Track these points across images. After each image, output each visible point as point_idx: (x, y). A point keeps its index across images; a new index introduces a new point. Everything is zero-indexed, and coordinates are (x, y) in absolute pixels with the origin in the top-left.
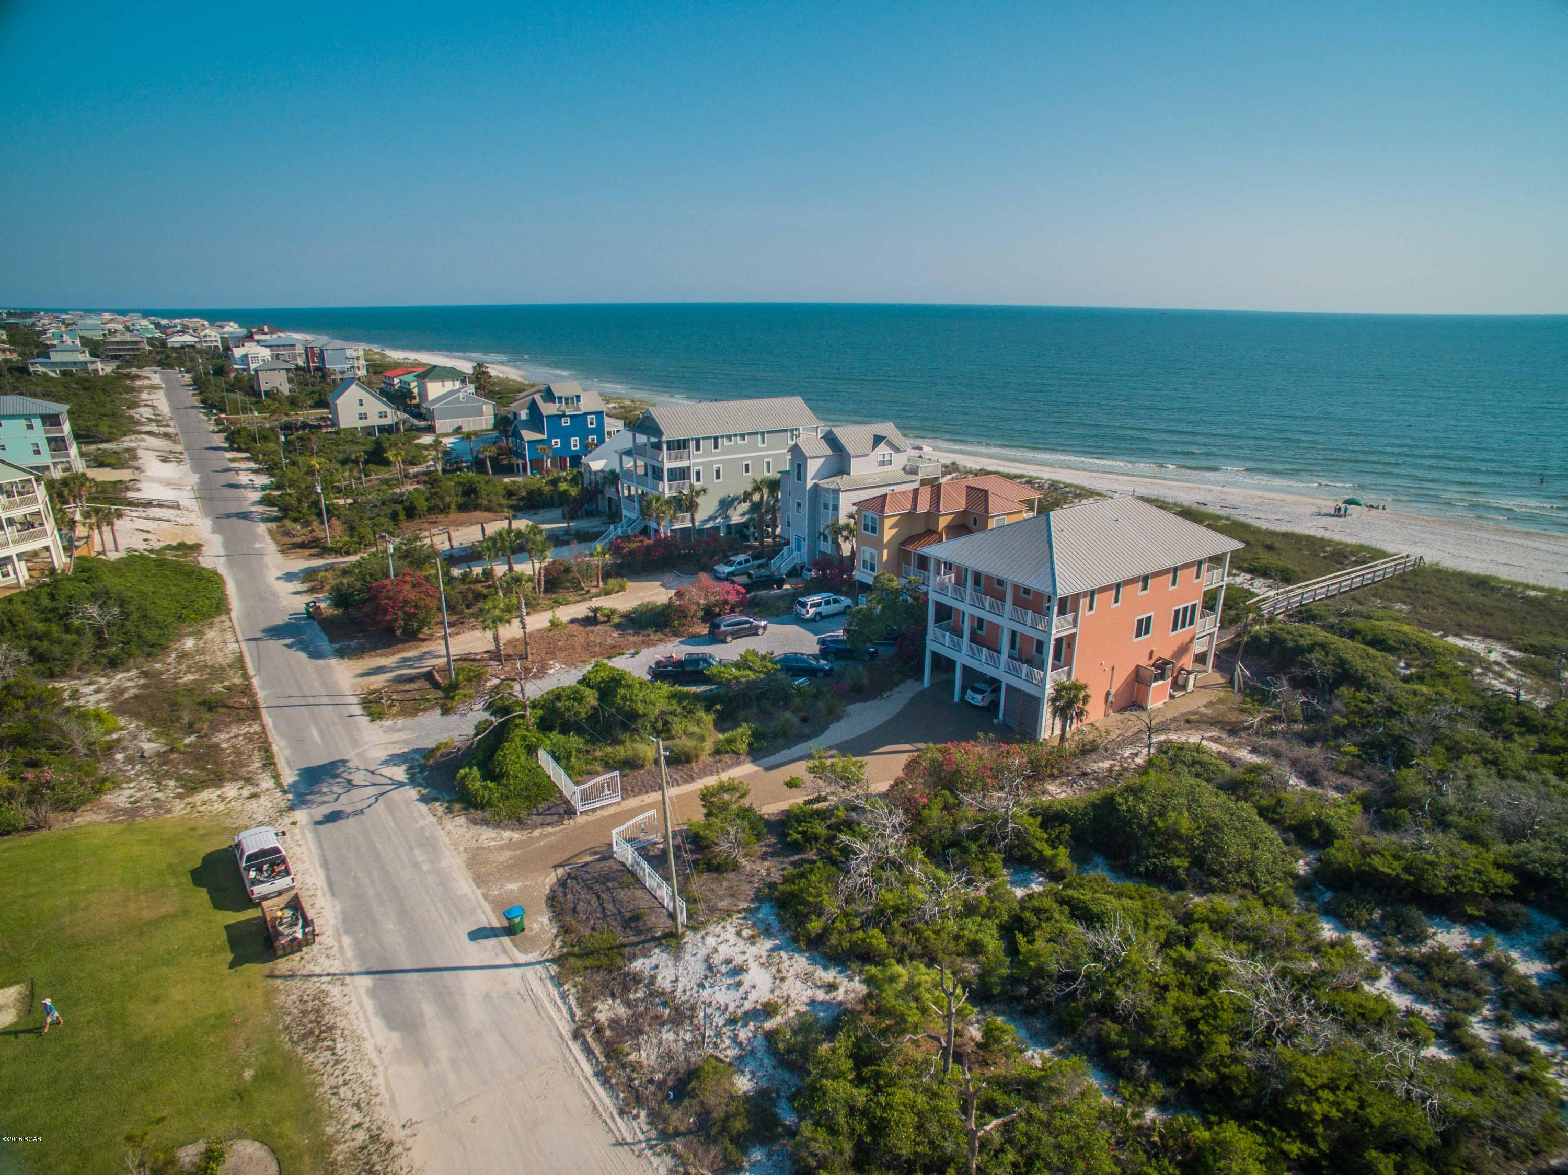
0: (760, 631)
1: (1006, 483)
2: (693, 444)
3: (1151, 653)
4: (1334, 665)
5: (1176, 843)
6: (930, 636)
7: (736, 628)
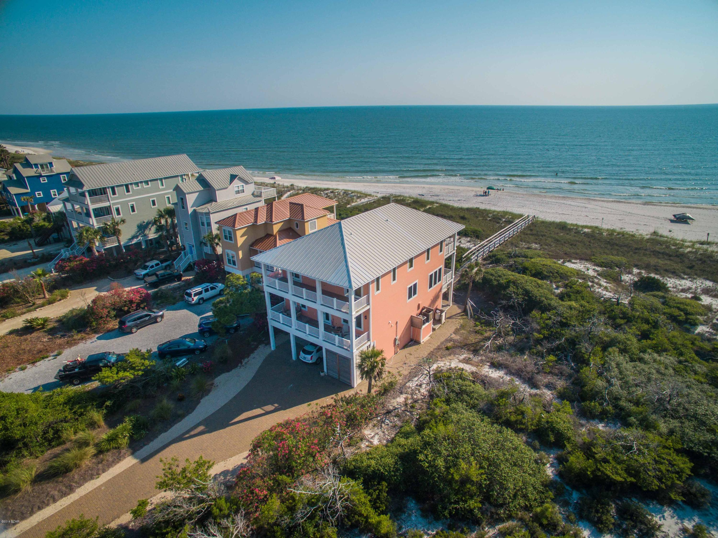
0: (159, 319)
1: (314, 197)
2: (109, 191)
3: (419, 305)
4: (523, 294)
5: (468, 486)
6: (269, 317)
7: (138, 322)
